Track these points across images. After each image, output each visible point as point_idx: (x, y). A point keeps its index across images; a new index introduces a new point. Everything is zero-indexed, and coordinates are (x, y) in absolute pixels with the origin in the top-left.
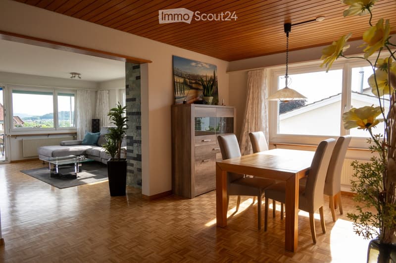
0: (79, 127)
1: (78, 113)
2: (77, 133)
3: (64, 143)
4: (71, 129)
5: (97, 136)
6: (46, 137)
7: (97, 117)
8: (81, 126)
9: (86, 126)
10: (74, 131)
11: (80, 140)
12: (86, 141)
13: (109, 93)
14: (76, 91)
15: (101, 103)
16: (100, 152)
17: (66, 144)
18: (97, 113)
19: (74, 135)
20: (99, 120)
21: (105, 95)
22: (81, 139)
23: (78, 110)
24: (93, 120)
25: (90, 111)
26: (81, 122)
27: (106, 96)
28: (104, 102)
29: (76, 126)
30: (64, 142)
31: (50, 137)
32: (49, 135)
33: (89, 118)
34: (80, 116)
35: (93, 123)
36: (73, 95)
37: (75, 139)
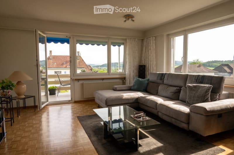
0: (127, 72)
1: (127, 60)
2: (126, 78)
3: (116, 88)
4: (120, 74)
5: (146, 82)
6: (101, 81)
7: (143, 63)
8: (130, 71)
9: (134, 72)
10: (123, 76)
11: (128, 85)
12: (136, 87)
13: (155, 40)
14: (126, 40)
15: (147, 50)
16: (157, 103)
17: (118, 89)
18: (143, 59)
19: (123, 79)
20: (145, 66)
21: (152, 41)
22: (130, 84)
23: (127, 56)
24: (139, 66)
25: (137, 58)
26: (130, 68)
27: (153, 43)
28: (150, 49)
29: (125, 71)
30: (116, 86)
31: (104, 81)
32: (103, 79)
33: (136, 63)
34: (129, 63)
35: (139, 69)
36: (123, 44)
37: (124, 83)
